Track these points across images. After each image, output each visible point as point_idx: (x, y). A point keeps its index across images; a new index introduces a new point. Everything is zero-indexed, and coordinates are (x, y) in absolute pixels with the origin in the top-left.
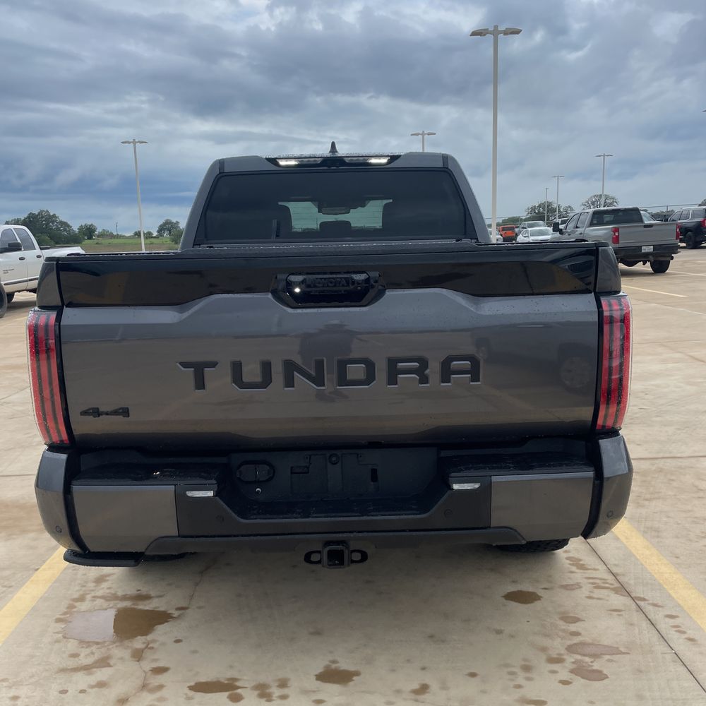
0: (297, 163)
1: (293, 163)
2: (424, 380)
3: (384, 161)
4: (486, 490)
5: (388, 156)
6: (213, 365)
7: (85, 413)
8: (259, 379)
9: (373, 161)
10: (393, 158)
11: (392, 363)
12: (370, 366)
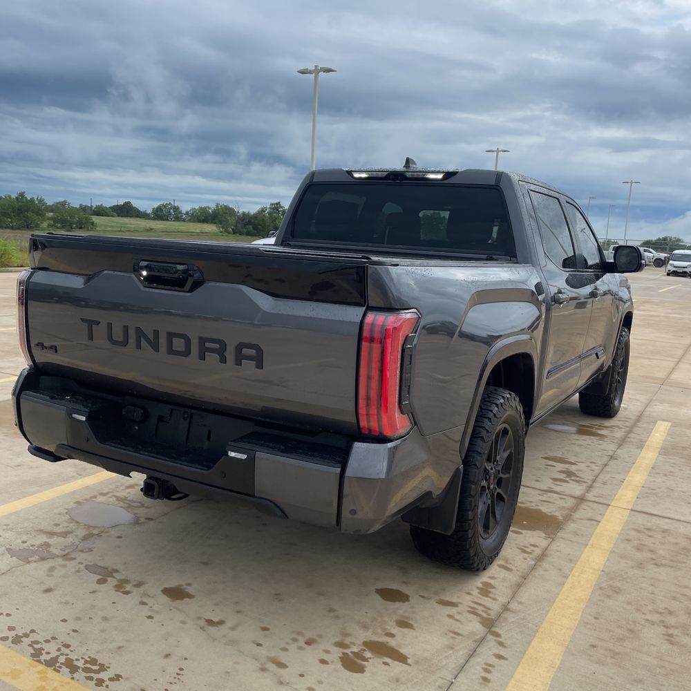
0: (366, 176)
2: (223, 360)
3: (440, 176)
4: (251, 461)
5: (444, 172)
6: (98, 323)
7: (37, 345)
8: (121, 339)
9: (431, 176)
10: (449, 175)
11: (202, 341)
12: (188, 342)
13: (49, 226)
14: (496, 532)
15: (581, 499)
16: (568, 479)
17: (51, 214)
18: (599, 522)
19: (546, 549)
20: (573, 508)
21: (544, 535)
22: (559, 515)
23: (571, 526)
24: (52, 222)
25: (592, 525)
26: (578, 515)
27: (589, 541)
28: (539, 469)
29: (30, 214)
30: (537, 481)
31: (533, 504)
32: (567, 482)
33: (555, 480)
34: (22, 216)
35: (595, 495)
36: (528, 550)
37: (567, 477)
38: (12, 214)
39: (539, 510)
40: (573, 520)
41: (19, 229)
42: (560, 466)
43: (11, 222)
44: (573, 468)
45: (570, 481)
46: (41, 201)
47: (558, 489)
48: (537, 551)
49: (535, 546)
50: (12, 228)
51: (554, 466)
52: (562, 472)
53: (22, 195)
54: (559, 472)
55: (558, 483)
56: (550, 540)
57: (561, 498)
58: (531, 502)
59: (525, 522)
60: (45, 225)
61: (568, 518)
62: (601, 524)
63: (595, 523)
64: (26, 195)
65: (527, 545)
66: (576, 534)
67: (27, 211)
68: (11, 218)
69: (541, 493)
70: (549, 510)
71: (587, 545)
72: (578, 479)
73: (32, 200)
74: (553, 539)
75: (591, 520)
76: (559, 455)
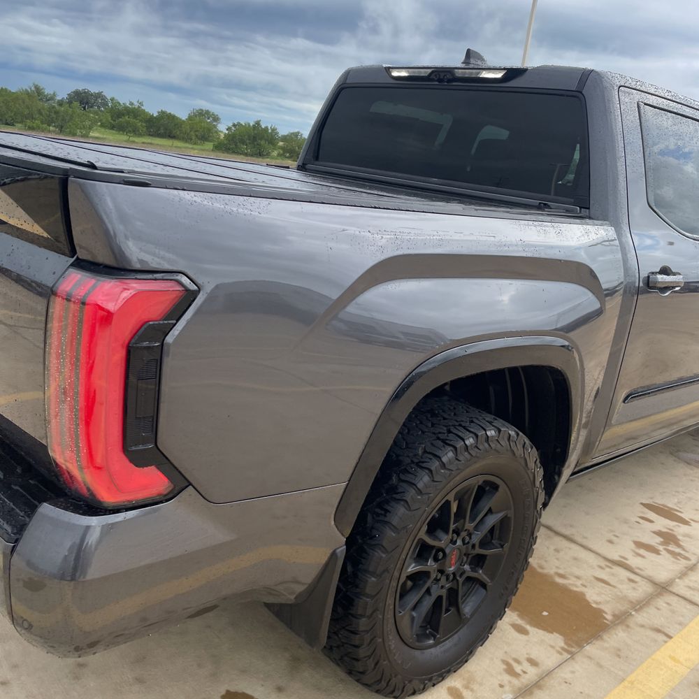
1: (404, 74)
3: (499, 75)
5: (504, 69)
13: (279, 155)
14: (456, 636)
15: (663, 588)
16: (661, 548)
17: (281, 144)
18: (670, 637)
19: (549, 673)
20: (639, 602)
21: (562, 644)
22: (609, 611)
23: (617, 637)
24: (281, 152)
25: (656, 641)
26: (640, 618)
27: (632, 672)
28: (626, 521)
29: (263, 142)
30: (610, 542)
31: (579, 583)
32: (657, 552)
33: (639, 545)
34: (256, 143)
35: (691, 584)
36: (518, 669)
37: (662, 544)
38: (248, 141)
39: (583, 594)
40: (628, 626)
41: (252, 156)
42: (662, 523)
43: (247, 149)
44: (680, 530)
45: (663, 552)
46: (273, 130)
47: (634, 562)
48: (532, 673)
49: (533, 662)
50: (246, 155)
51: (651, 521)
52: (659, 533)
53: (258, 123)
54: (654, 532)
55: (642, 552)
56: (566, 656)
57: (631, 580)
58: (578, 578)
59: (545, 613)
60: (275, 153)
61: (621, 619)
62: (670, 643)
63: (661, 637)
64: (261, 123)
65: (522, 659)
66: (618, 653)
67: (261, 139)
68: (246, 145)
69: (603, 563)
70: (598, 599)
71: (623, 680)
72: (678, 550)
73: (267, 127)
74: (573, 655)
75: (658, 631)
76: (671, 503)
